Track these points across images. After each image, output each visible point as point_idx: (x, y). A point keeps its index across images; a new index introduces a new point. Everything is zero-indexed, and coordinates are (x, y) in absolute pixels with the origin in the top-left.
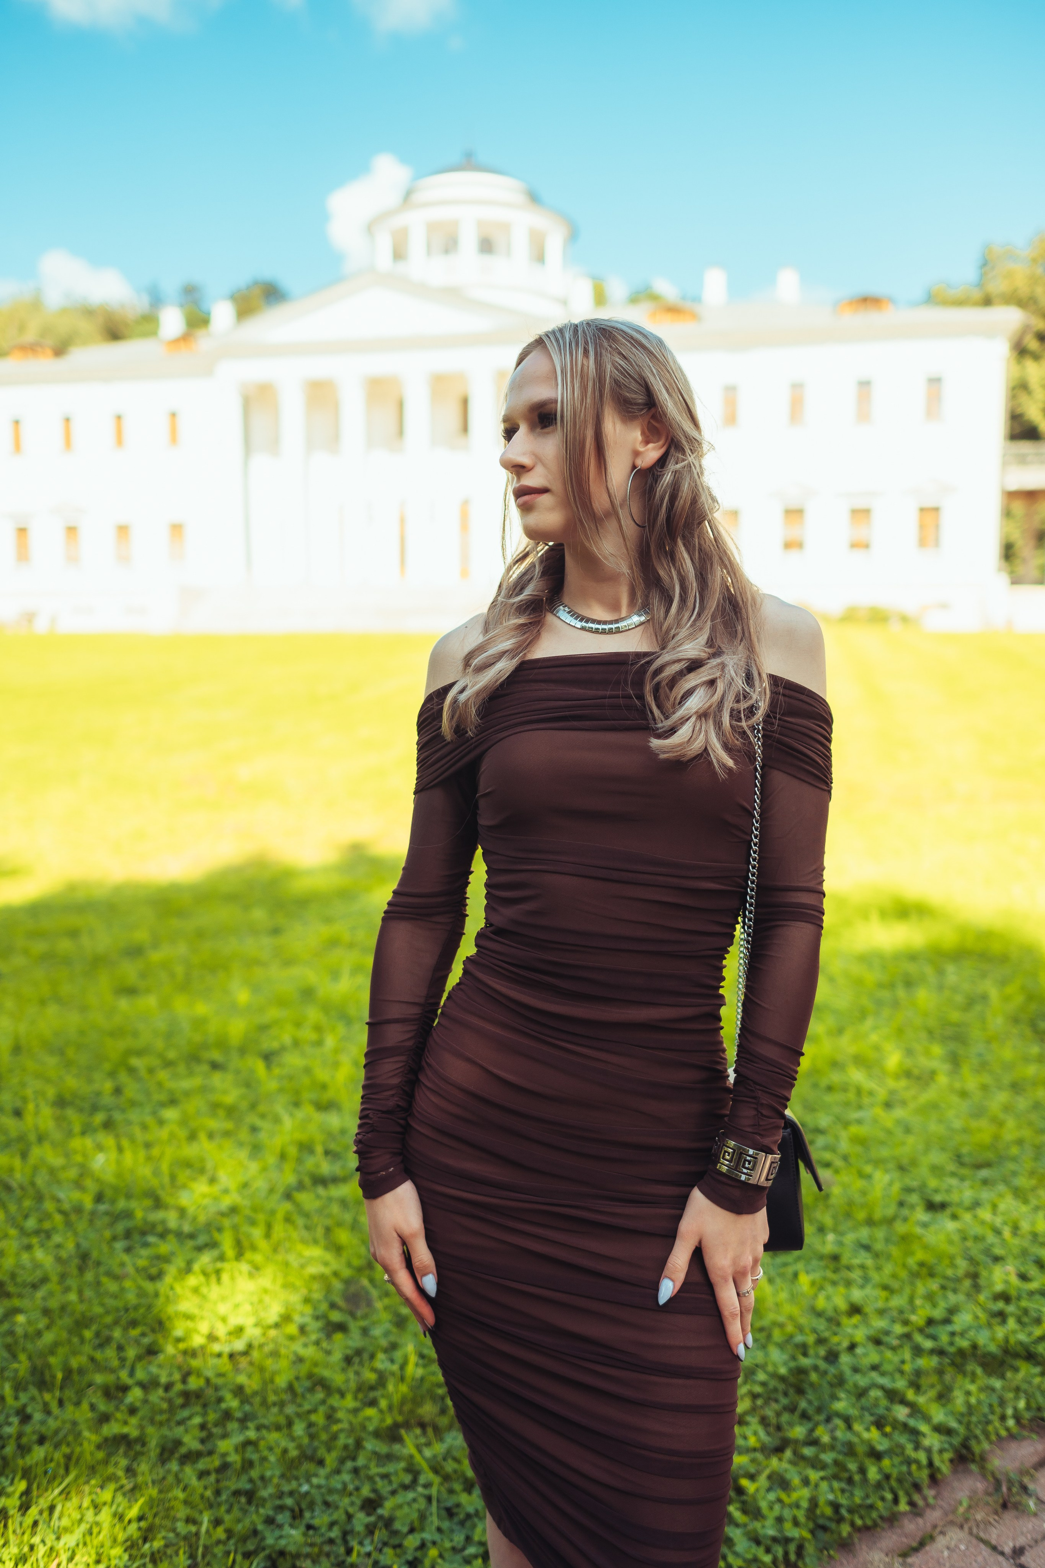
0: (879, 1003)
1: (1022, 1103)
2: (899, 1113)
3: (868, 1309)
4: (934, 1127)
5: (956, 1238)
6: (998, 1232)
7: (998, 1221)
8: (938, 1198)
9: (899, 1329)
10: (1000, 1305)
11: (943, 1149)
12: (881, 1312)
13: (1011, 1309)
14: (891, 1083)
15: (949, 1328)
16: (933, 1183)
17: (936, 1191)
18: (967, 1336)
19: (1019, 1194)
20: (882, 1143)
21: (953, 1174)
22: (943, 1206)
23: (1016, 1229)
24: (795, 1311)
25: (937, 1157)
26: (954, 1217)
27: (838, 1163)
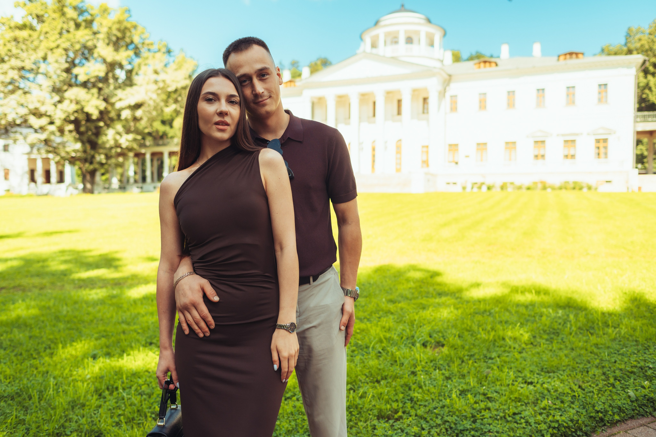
0: (527, 321)
1: (573, 354)
2: (524, 354)
3: (491, 409)
4: (535, 359)
5: (533, 393)
6: (549, 391)
7: (550, 387)
8: (529, 381)
9: (502, 414)
10: (542, 411)
11: (537, 366)
12: (497, 410)
13: (545, 411)
14: (524, 346)
15: (520, 416)
16: (528, 375)
17: (530, 378)
18: (525, 419)
19: (562, 381)
20: (514, 363)
21: (538, 374)
22: (531, 383)
23: (556, 391)
24: (465, 407)
25: (533, 368)
26: (535, 386)
27: (495, 368)
